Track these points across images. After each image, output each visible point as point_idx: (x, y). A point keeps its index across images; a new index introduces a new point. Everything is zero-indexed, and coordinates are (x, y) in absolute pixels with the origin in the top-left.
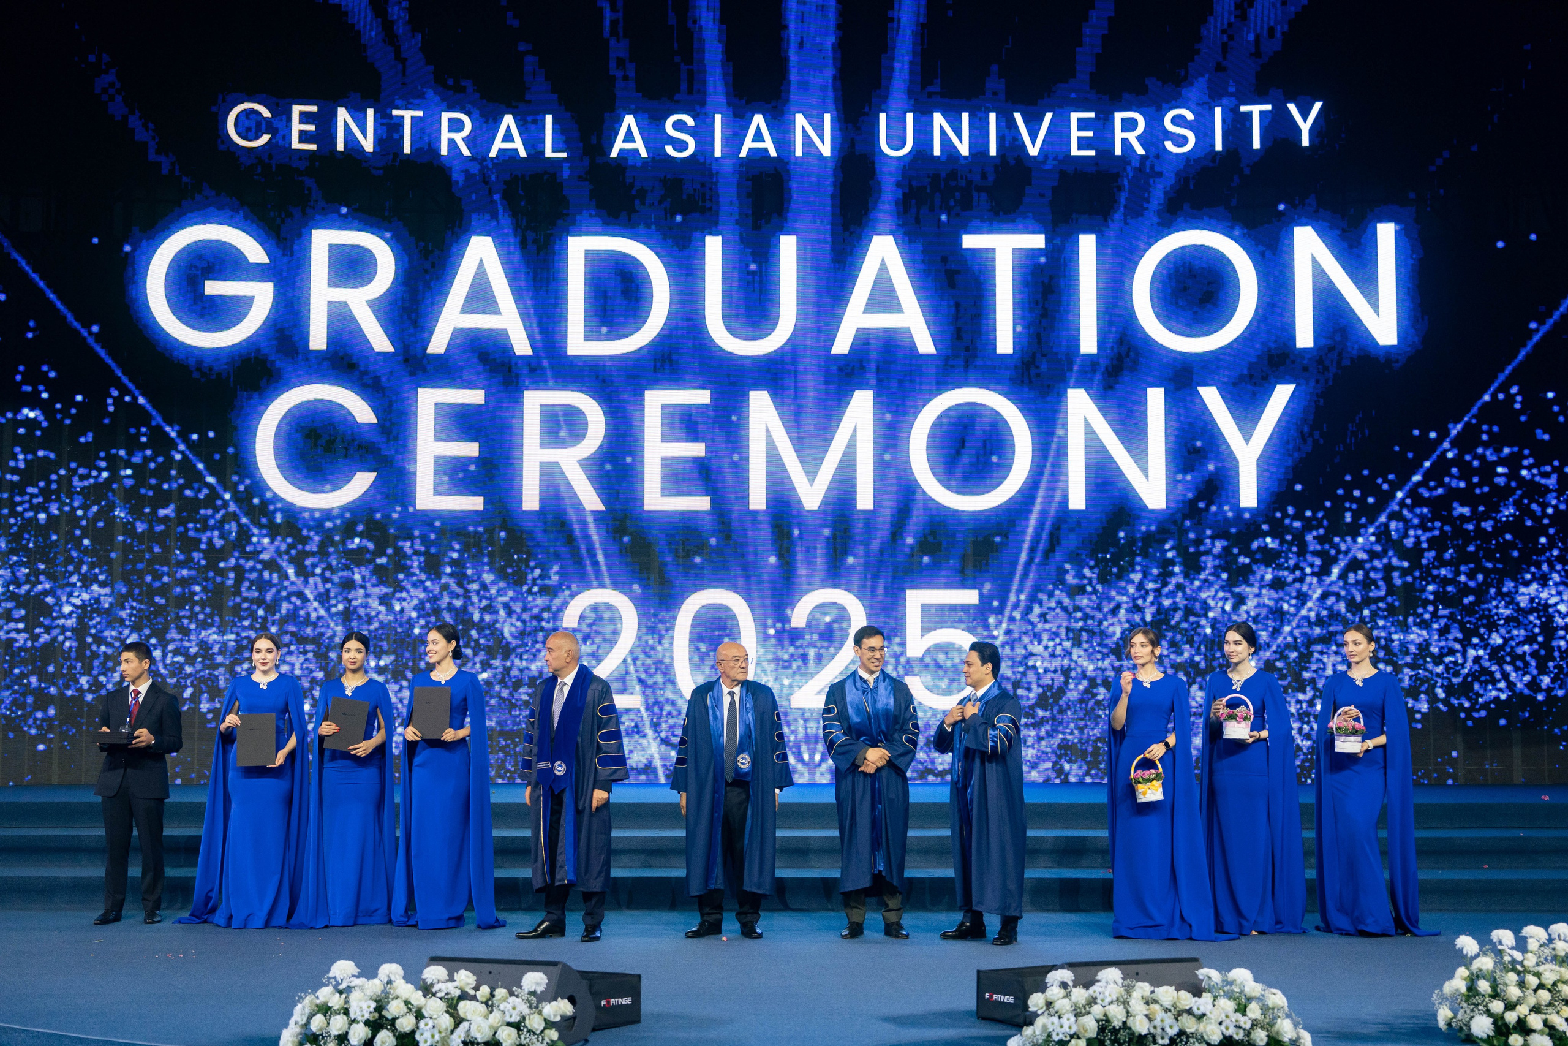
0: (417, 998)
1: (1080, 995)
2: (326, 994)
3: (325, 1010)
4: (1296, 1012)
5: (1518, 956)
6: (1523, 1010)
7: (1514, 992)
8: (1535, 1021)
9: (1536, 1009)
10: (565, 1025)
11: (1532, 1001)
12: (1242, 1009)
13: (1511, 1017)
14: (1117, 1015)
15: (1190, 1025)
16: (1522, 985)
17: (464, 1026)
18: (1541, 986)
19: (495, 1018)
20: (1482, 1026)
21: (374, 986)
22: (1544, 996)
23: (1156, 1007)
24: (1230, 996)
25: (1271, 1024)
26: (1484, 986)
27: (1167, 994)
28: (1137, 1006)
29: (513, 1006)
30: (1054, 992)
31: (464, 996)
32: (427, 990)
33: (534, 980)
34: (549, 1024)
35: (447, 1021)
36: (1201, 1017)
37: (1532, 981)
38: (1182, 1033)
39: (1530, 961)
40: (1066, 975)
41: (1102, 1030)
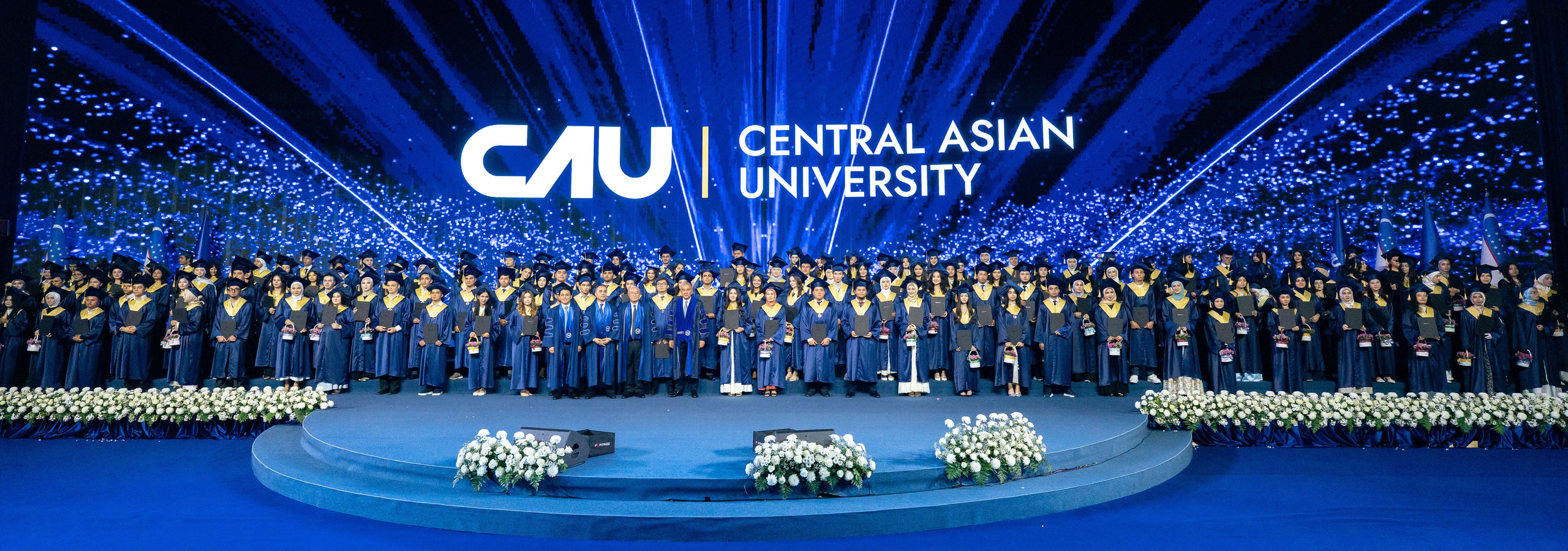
0: (508, 445)
1: (775, 447)
2: (474, 444)
3: (472, 450)
4: (870, 453)
5: (969, 428)
6: (968, 452)
7: (966, 444)
8: (974, 456)
9: (976, 451)
10: (566, 457)
11: (973, 448)
12: (843, 452)
13: (963, 455)
14: (789, 455)
15: (820, 459)
16: (970, 440)
17: (525, 458)
18: (979, 441)
19: (537, 455)
20: (951, 458)
21: (493, 441)
22: (979, 445)
23: (807, 452)
24: (841, 447)
25: (856, 458)
26: (953, 441)
27: (813, 446)
28: (799, 452)
29: (544, 450)
30: (766, 445)
31: (529, 445)
32: (513, 442)
33: (556, 438)
34: (559, 457)
35: (518, 456)
36: (824, 456)
37: (975, 439)
38: (816, 463)
39: (975, 430)
40: (772, 437)
41: (781, 462)
